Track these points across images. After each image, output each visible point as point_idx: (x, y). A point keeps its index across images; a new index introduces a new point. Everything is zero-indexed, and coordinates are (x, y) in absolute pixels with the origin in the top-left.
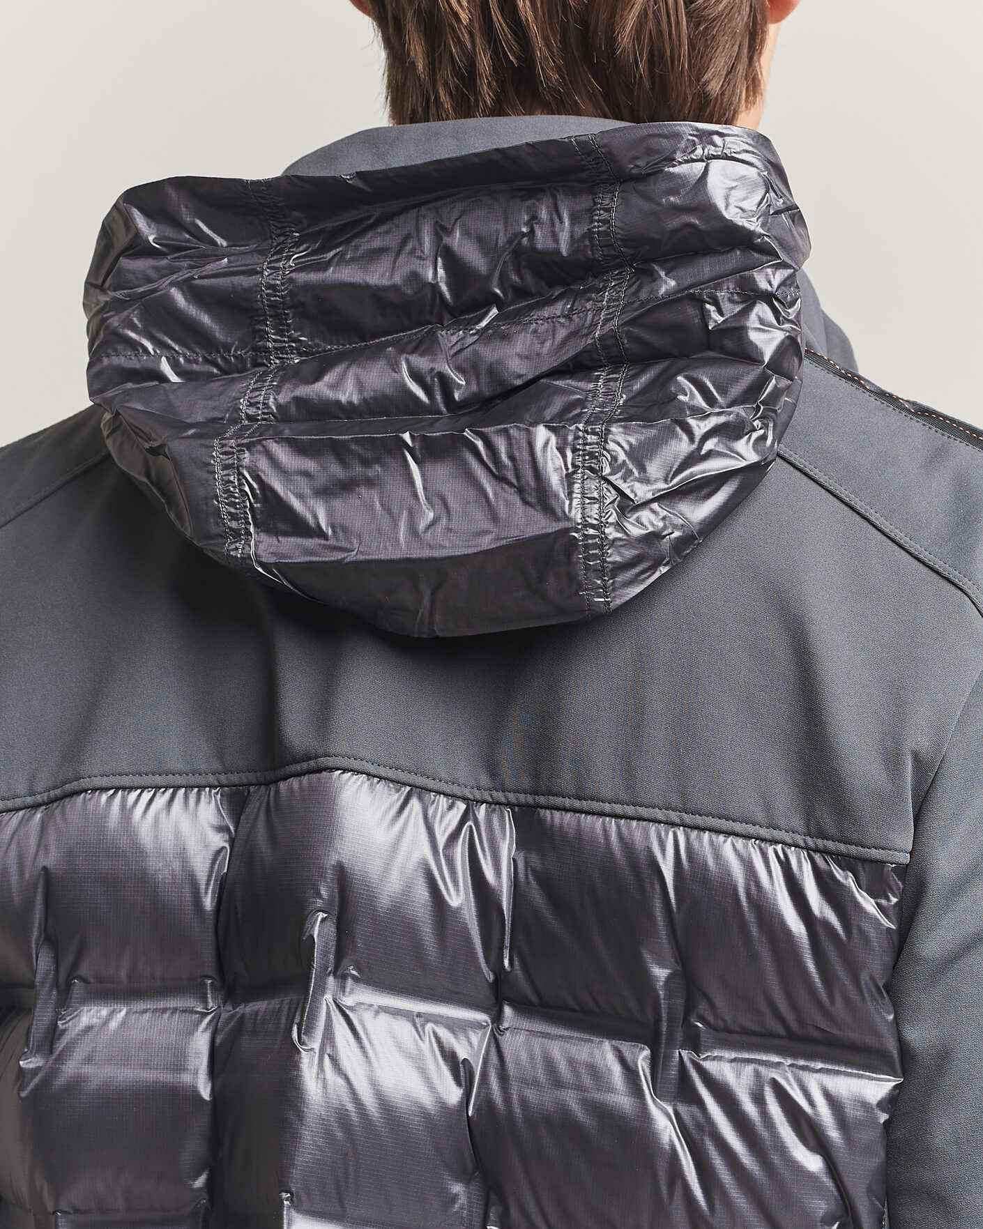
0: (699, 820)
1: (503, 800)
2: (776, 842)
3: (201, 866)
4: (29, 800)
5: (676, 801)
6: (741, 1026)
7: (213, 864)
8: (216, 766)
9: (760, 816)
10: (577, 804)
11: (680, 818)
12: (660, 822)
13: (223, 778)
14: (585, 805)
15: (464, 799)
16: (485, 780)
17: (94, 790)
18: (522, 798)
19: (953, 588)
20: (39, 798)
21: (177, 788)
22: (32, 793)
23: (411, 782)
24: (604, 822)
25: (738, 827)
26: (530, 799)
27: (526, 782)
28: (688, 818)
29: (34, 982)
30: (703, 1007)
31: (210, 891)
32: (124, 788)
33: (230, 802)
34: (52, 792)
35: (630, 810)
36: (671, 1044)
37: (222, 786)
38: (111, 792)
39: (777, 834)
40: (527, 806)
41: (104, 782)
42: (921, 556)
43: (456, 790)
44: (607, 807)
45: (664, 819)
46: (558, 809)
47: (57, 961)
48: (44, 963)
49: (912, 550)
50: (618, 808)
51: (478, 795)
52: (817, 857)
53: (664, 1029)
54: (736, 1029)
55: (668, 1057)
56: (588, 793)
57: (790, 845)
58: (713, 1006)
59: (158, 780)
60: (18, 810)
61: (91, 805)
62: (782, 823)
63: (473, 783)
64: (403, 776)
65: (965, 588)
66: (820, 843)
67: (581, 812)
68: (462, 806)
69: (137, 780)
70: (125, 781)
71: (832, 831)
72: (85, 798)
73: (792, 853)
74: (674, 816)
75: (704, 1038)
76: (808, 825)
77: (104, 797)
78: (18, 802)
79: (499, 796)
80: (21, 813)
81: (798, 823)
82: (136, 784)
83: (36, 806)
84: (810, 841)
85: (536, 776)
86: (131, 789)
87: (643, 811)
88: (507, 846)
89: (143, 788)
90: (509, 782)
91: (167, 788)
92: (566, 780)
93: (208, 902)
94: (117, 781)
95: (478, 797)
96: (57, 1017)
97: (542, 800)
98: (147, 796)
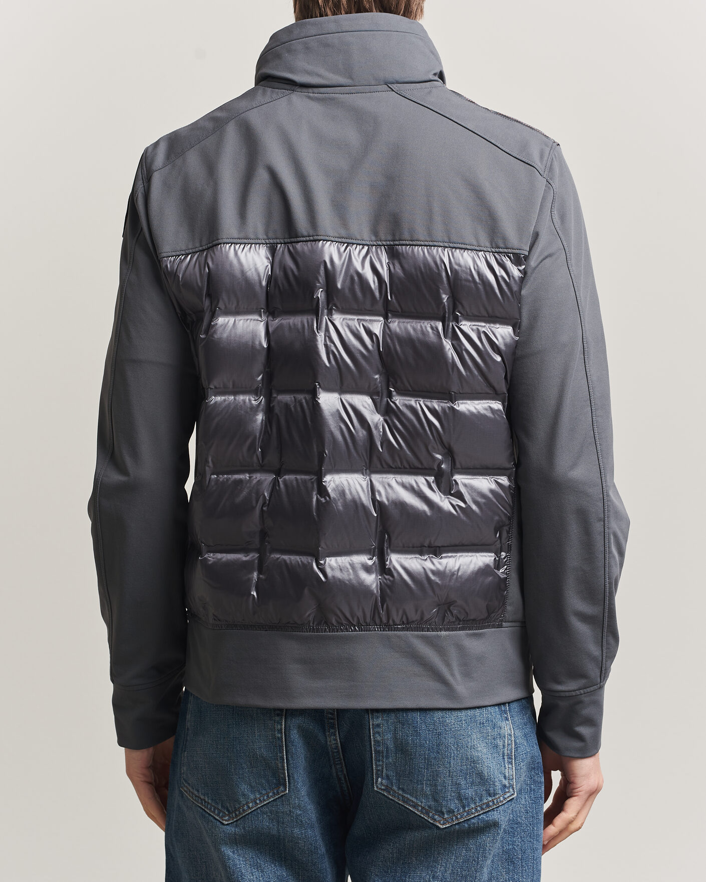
0: (455, 245)
1: (381, 244)
2: (481, 251)
3: (261, 270)
4: (201, 248)
5: (446, 239)
6: (472, 314)
7: (266, 270)
8: (265, 237)
9: (475, 243)
10: (411, 243)
11: (449, 245)
12: (441, 247)
13: (267, 241)
14: (414, 243)
15: (367, 245)
16: (373, 238)
17: (224, 243)
18: (388, 243)
19: (530, 166)
20: (204, 247)
21: (252, 244)
22: (201, 246)
23: (348, 242)
24: (422, 248)
25: (468, 247)
26: (392, 243)
27: (390, 238)
28: (451, 245)
29: (204, 309)
30: (460, 308)
31: (265, 279)
32: (234, 243)
33: (269, 249)
34: (209, 245)
35: (431, 243)
36: (449, 321)
37: (267, 244)
38: (230, 244)
39: (482, 249)
40: (391, 245)
41: (228, 241)
42: (517, 157)
43: (364, 242)
44: (422, 243)
45: (443, 246)
46: (404, 245)
47: (211, 303)
48: (207, 303)
49: (513, 155)
50: (427, 243)
51: (372, 243)
52: (496, 254)
53: (447, 315)
54: (471, 314)
55: (448, 325)
56: (415, 239)
57: (486, 252)
58: (463, 306)
59: (246, 241)
60: (197, 252)
61: (223, 249)
62: (482, 245)
63: (369, 239)
64: (344, 240)
65: (534, 166)
66: (497, 250)
67: (413, 245)
68: (366, 248)
69: (239, 241)
70: (235, 241)
71: (502, 245)
72: (221, 246)
73: (487, 254)
74: (446, 245)
75: (460, 318)
76: (491, 245)
77: (228, 246)
78: (197, 249)
79: (380, 243)
80: (198, 253)
81: (488, 244)
82: (238, 242)
83: (203, 250)
84: (493, 250)
85: (394, 235)
86: (237, 244)
87: (436, 243)
88: (384, 258)
89: (241, 244)
90: (383, 238)
91: (248, 244)
92: (406, 235)
93: (264, 283)
94: (232, 241)
95: (372, 244)
96: (211, 321)
97: (397, 243)
98: (242, 246)
